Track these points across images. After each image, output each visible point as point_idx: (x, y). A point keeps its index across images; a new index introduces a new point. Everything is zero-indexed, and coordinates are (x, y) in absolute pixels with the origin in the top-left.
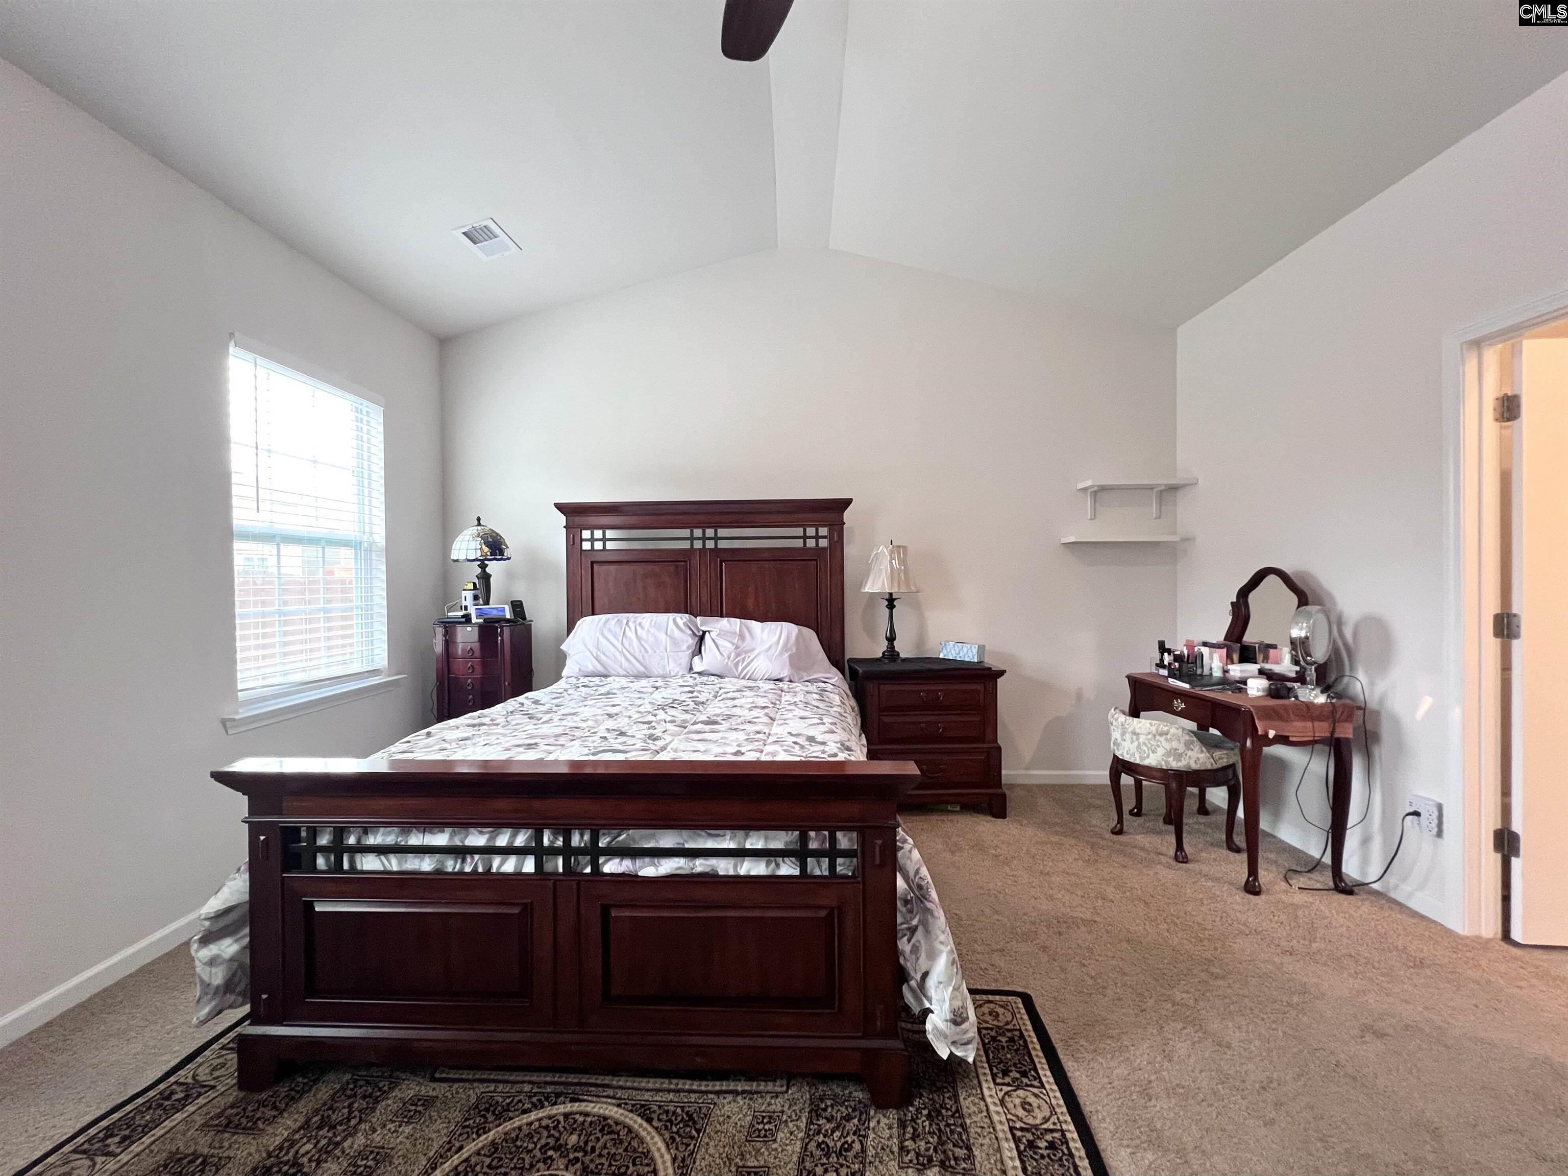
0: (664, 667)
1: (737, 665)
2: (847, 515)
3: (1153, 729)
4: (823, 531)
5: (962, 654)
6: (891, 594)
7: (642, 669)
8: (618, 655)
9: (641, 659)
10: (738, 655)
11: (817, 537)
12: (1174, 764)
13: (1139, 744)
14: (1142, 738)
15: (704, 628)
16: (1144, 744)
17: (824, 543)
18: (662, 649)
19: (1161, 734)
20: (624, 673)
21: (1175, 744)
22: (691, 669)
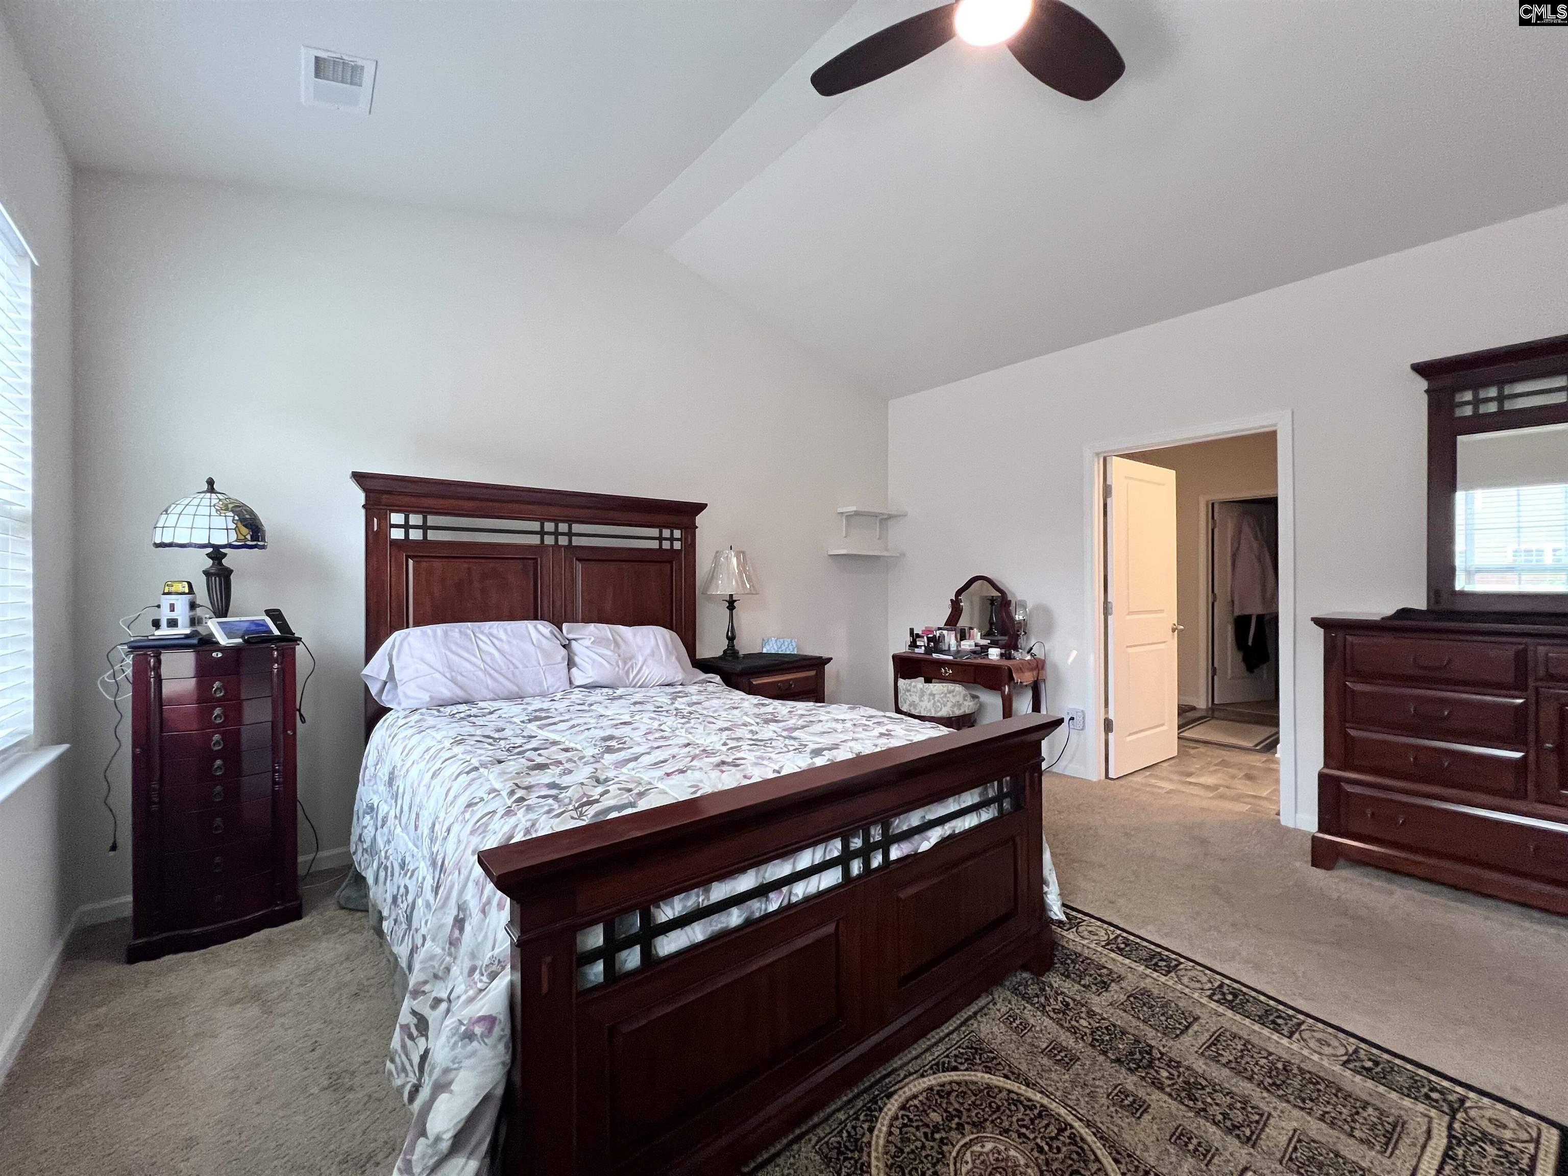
0: (541, 684)
1: (627, 673)
2: (700, 519)
3: (945, 689)
4: (677, 533)
5: (783, 648)
6: (731, 596)
7: (515, 689)
8: (480, 674)
9: (510, 676)
10: (625, 663)
11: (672, 539)
12: (958, 712)
13: (935, 702)
14: (937, 697)
15: (570, 636)
16: (938, 701)
17: (677, 545)
18: (535, 663)
19: (950, 693)
20: (492, 696)
21: (957, 698)
22: (571, 683)
